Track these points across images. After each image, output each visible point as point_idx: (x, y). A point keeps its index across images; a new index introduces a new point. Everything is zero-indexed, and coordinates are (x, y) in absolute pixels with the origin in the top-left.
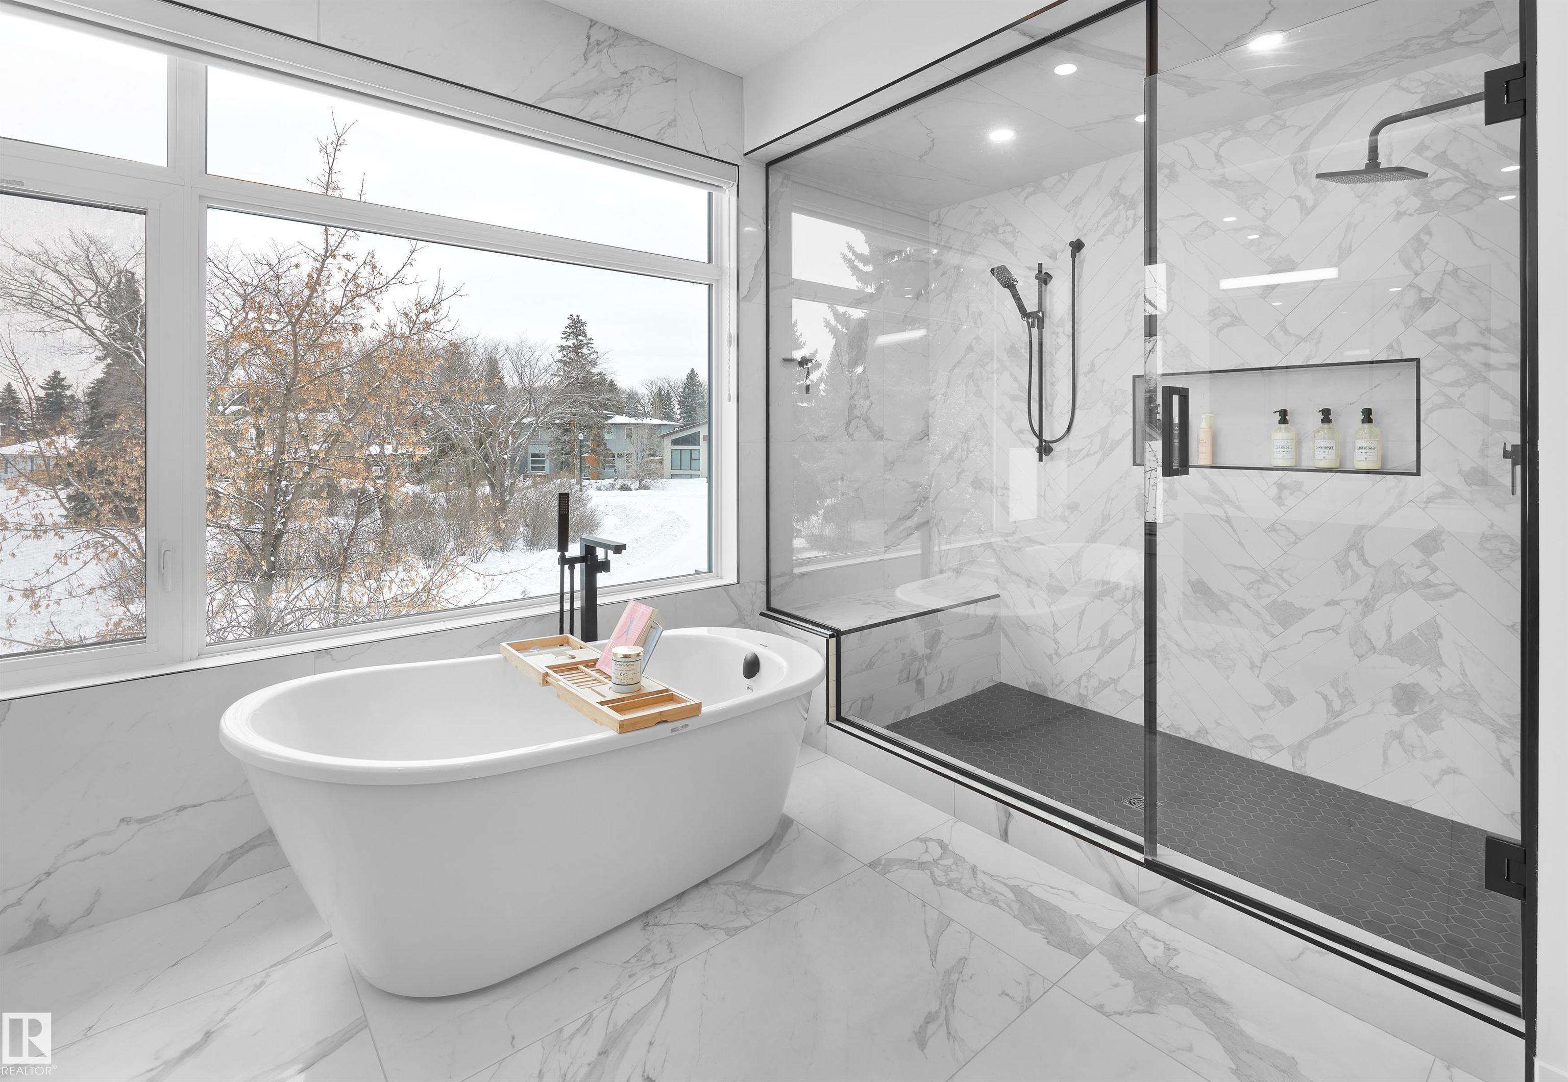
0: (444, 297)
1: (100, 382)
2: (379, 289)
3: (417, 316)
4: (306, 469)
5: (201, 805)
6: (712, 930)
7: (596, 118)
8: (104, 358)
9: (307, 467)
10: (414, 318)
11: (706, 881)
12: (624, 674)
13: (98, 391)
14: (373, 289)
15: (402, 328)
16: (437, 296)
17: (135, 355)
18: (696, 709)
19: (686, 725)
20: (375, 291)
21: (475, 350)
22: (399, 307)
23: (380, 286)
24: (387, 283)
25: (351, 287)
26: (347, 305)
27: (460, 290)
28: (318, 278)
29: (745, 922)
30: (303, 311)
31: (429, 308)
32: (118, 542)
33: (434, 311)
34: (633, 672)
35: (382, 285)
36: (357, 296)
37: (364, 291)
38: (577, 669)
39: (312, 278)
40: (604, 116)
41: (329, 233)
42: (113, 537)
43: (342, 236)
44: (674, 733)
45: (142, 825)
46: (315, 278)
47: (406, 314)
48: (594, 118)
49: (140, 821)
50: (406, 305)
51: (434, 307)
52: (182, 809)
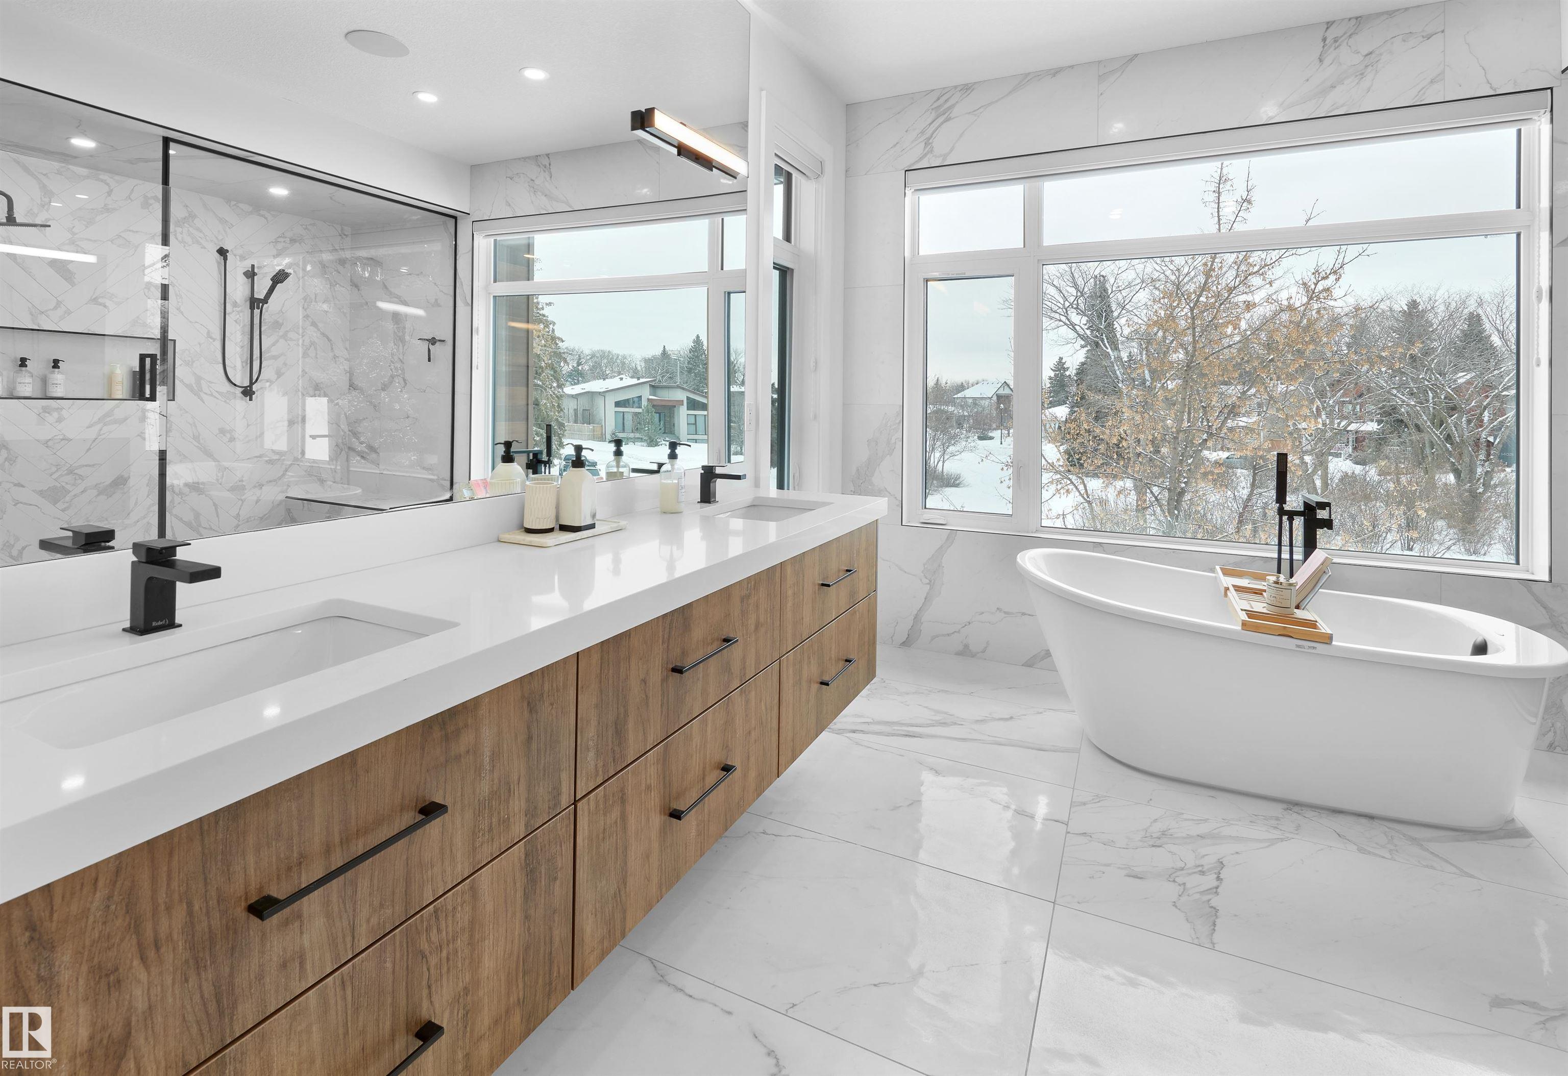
0: (1346, 261)
1: (1083, 364)
2: (1271, 264)
3: (1316, 284)
4: (1205, 436)
5: (1032, 616)
6: (1345, 841)
7: (1334, 110)
8: (1086, 346)
9: (1205, 435)
10: (1313, 287)
11: (1371, 817)
12: (1273, 597)
13: (1082, 371)
14: (1266, 265)
15: (1300, 300)
16: (1340, 261)
17: (1100, 342)
18: (1327, 639)
19: (1314, 648)
20: (1267, 267)
21: (1433, 308)
22: (1298, 278)
23: (1272, 262)
24: (1280, 258)
25: (1243, 267)
26: (1239, 285)
27: (1366, 249)
28: (1212, 265)
29: (1387, 855)
30: (1200, 296)
31: (1330, 274)
32: (1072, 482)
33: (1335, 277)
34: (1281, 597)
35: (1274, 261)
36: (1250, 275)
37: (1256, 269)
38: (1262, 594)
39: (1207, 265)
40: (1342, 106)
41: (1221, 222)
42: (1070, 480)
43: (1232, 223)
44: (1298, 649)
45: (1006, 615)
46: (1209, 266)
47: (1304, 284)
48: (1331, 111)
49: (1005, 613)
50: (1305, 274)
51: (1335, 273)
52: (1024, 614)
